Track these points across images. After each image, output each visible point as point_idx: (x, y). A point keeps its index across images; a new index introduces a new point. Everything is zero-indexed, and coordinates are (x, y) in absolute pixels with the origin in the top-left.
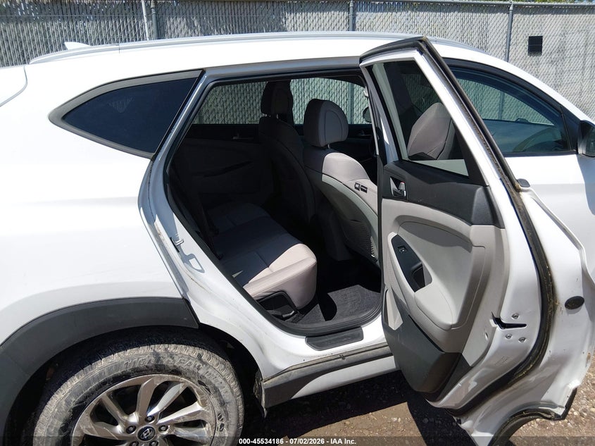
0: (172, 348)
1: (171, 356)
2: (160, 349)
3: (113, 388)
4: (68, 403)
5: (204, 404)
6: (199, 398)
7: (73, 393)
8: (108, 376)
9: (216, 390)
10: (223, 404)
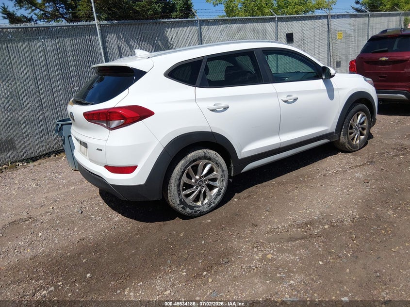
0: (208, 150)
1: (208, 153)
2: (205, 150)
3: (192, 165)
4: (181, 169)
5: (217, 172)
6: (215, 170)
7: (182, 166)
8: (192, 159)
9: (221, 166)
10: (223, 171)
